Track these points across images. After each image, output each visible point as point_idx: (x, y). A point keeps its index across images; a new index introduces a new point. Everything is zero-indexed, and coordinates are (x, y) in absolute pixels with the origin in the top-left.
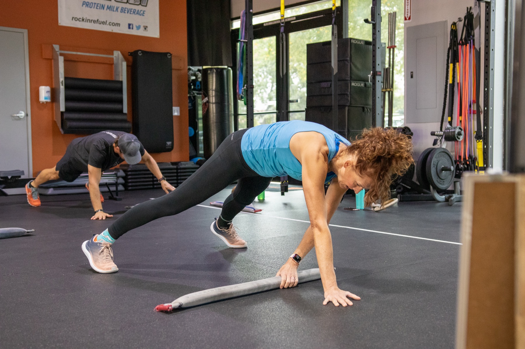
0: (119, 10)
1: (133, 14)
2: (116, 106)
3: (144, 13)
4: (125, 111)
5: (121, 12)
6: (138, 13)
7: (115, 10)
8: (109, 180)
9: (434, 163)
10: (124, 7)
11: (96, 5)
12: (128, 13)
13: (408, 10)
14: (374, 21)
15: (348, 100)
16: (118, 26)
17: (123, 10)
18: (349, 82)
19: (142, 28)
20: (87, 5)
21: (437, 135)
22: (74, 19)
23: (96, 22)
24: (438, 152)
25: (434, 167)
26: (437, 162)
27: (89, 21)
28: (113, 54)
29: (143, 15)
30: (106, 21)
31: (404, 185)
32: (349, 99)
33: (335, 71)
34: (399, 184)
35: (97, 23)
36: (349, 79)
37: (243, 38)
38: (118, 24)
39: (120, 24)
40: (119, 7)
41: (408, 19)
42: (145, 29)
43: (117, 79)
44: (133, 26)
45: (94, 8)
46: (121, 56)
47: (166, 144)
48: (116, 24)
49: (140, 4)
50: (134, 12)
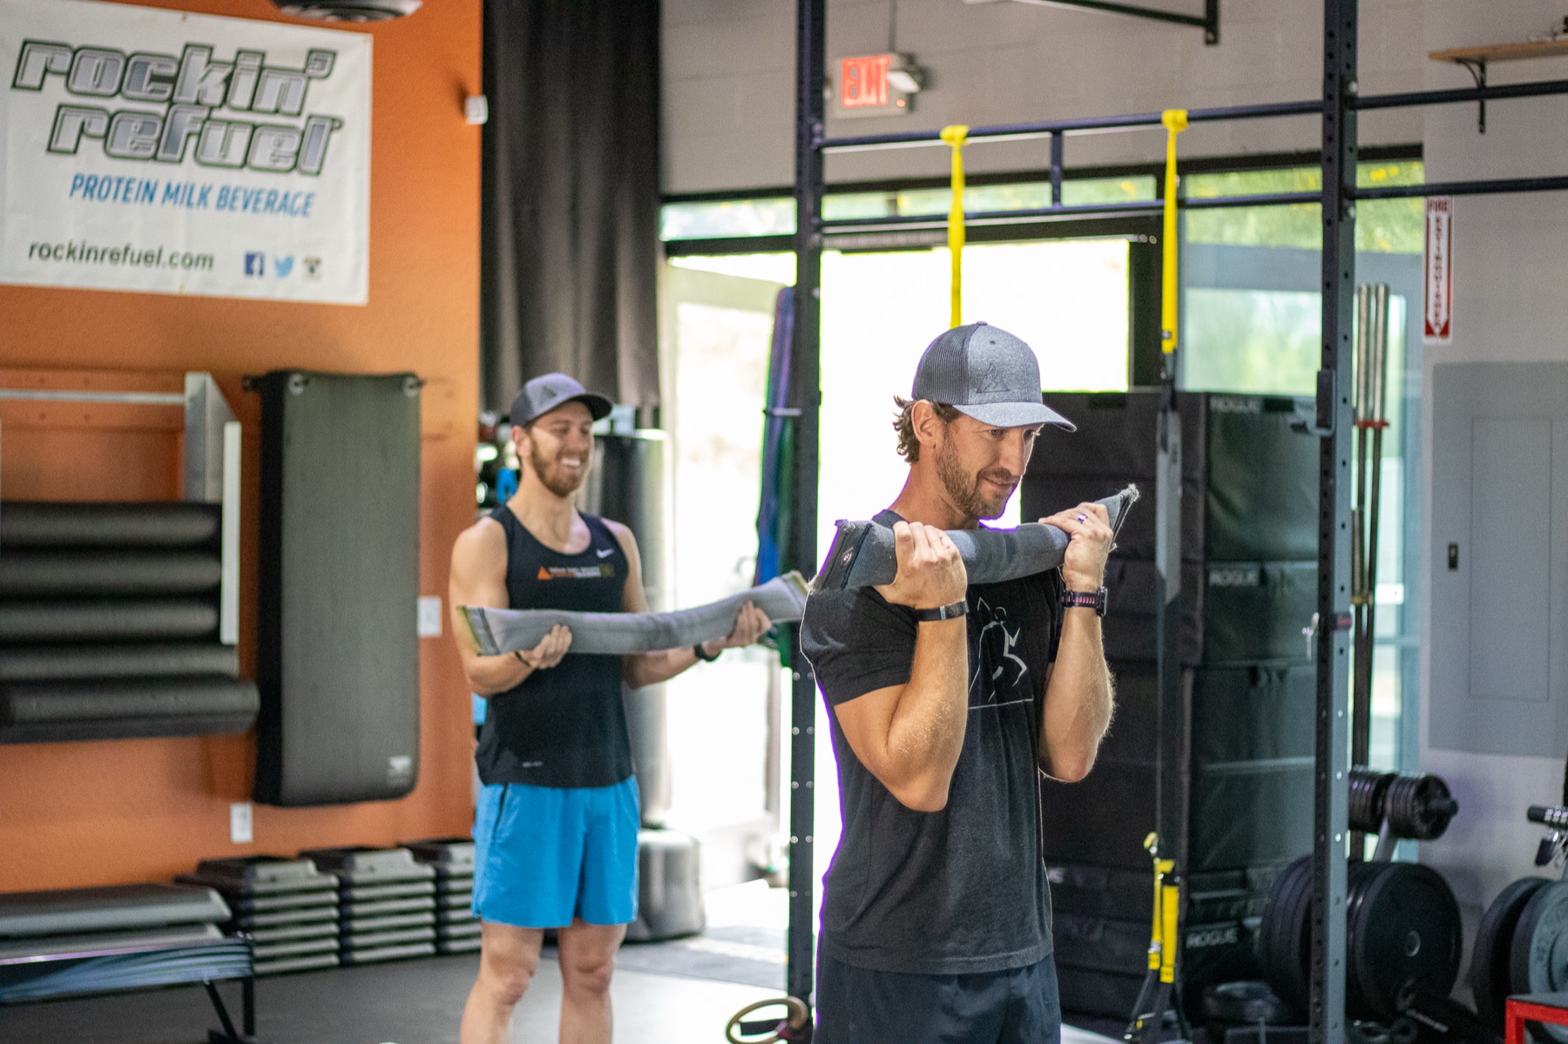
0: (213, 197)
1: (265, 209)
2: (195, 619)
3: (307, 204)
4: (230, 632)
5: (218, 206)
6: (283, 207)
7: (196, 197)
8: (220, 970)
9: (1543, 944)
10: (233, 186)
11: (123, 186)
12: (245, 206)
13: (1438, 296)
14: (1328, 427)
15: (1195, 643)
16: (204, 265)
17: (226, 199)
18: (1200, 569)
19: (299, 269)
20: (89, 190)
21: (1552, 825)
22: (36, 252)
23: (122, 257)
24: (1557, 900)
25: (1540, 958)
26: (1551, 939)
27: (92, 255)
28: (181, 389)
29: (305, 213)
30: (160, 252)
31: (1421, 1017)
32: (1200, 637)
33: (1172, 589)
34: (1402, 1014)
35: (124, 260)
36: (1200, 558)
37: (781, 400)
38: (205, 259)
39: (211, 260)
40: (210, 189)
41: (1437, 330)
42: (312, 270)
43: (197, 496)
44: (262, 261)
45: (115, 197)
46: (213, 395)
47: (388, 766)
48: (198, 259)
49: (295, 166)
50: (270, 204)
